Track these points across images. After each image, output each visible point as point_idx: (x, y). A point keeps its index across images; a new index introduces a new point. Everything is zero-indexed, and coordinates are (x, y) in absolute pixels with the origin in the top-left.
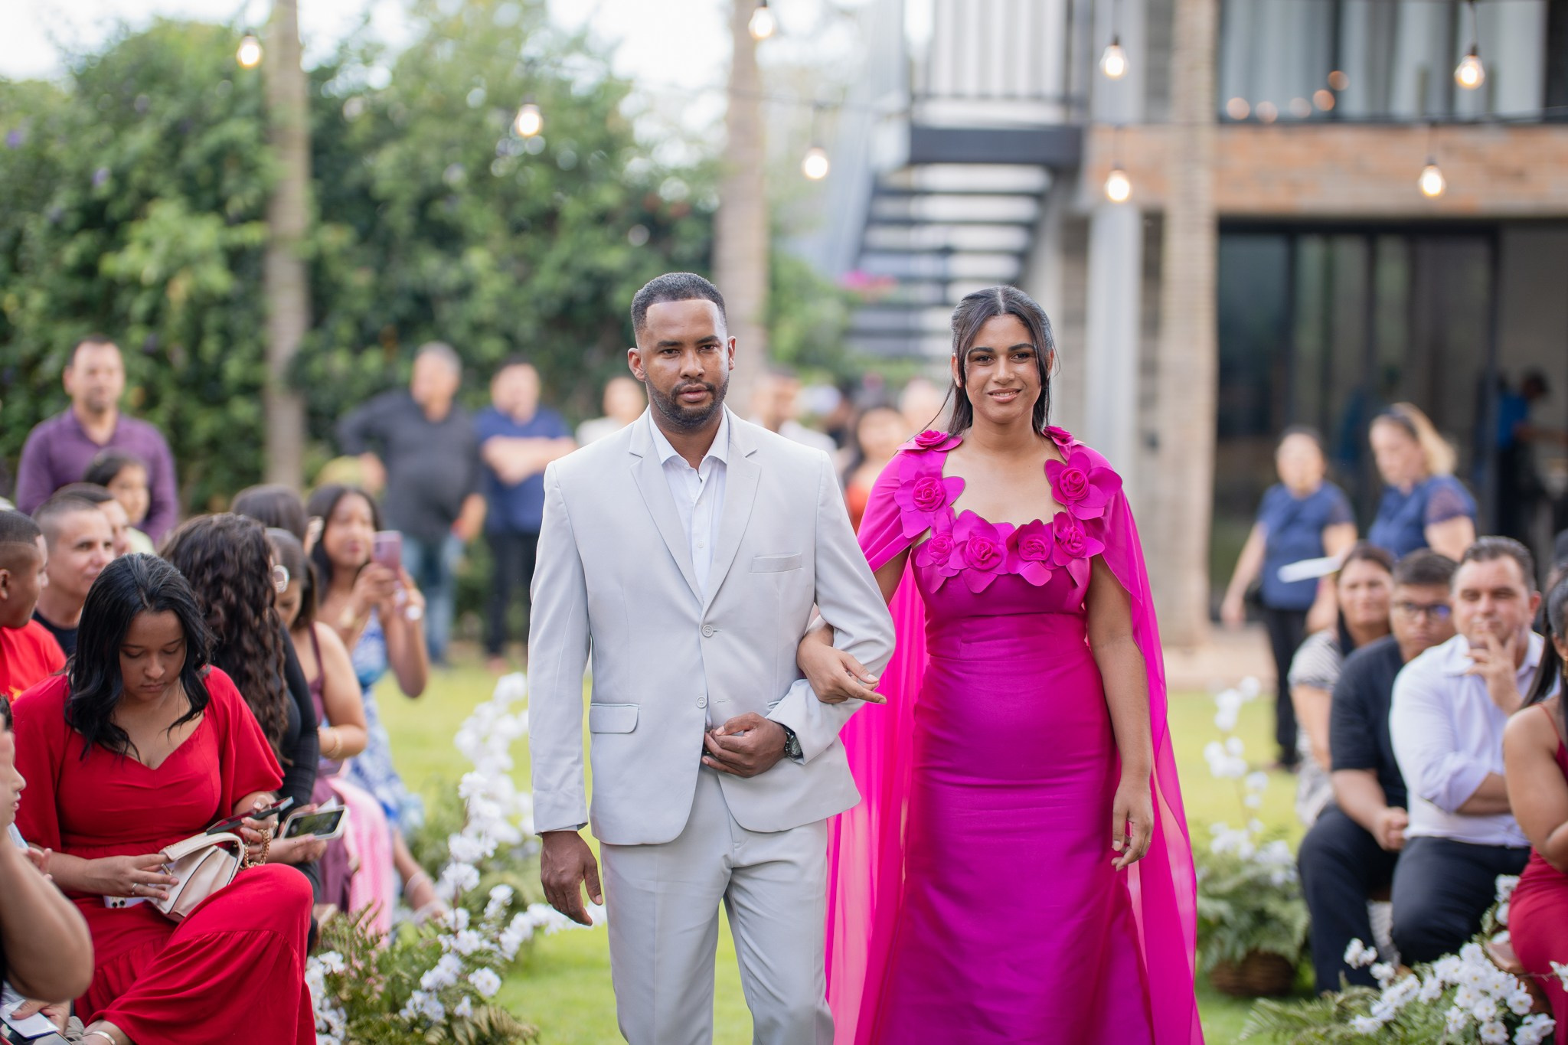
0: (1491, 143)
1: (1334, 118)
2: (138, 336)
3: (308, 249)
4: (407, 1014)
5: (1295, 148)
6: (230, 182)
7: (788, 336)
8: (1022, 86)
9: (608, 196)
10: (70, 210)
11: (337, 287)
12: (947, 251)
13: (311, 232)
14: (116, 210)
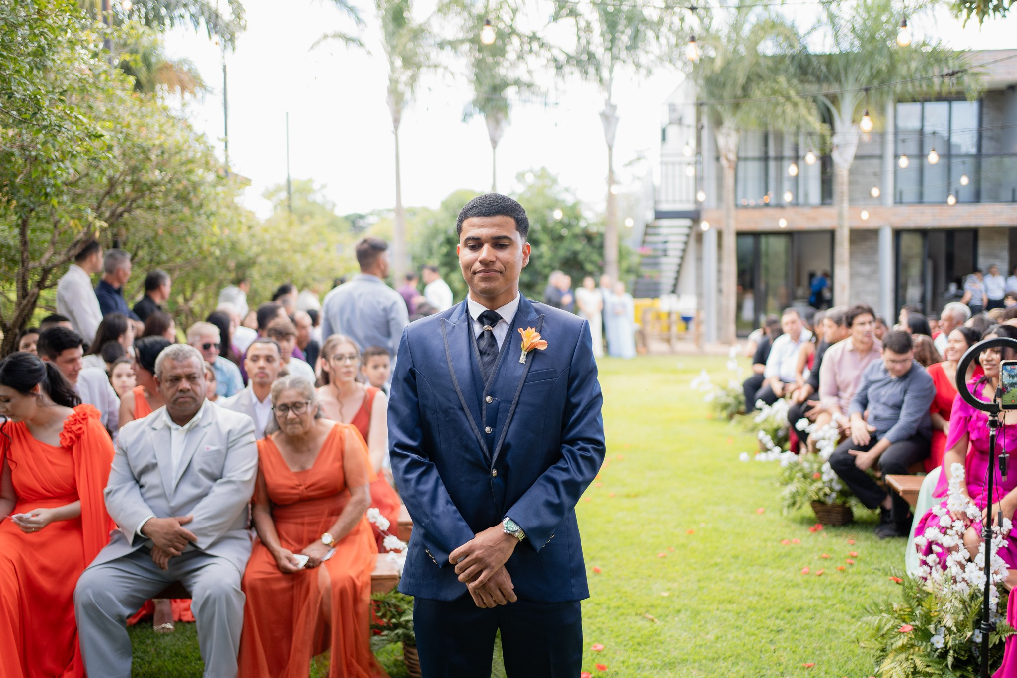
0: (807, 211)
1: (767, 205)
5: (756, 214)
7: (625, 265)
8: (685, 199)
9: (577, 231)
12: (666, 242)
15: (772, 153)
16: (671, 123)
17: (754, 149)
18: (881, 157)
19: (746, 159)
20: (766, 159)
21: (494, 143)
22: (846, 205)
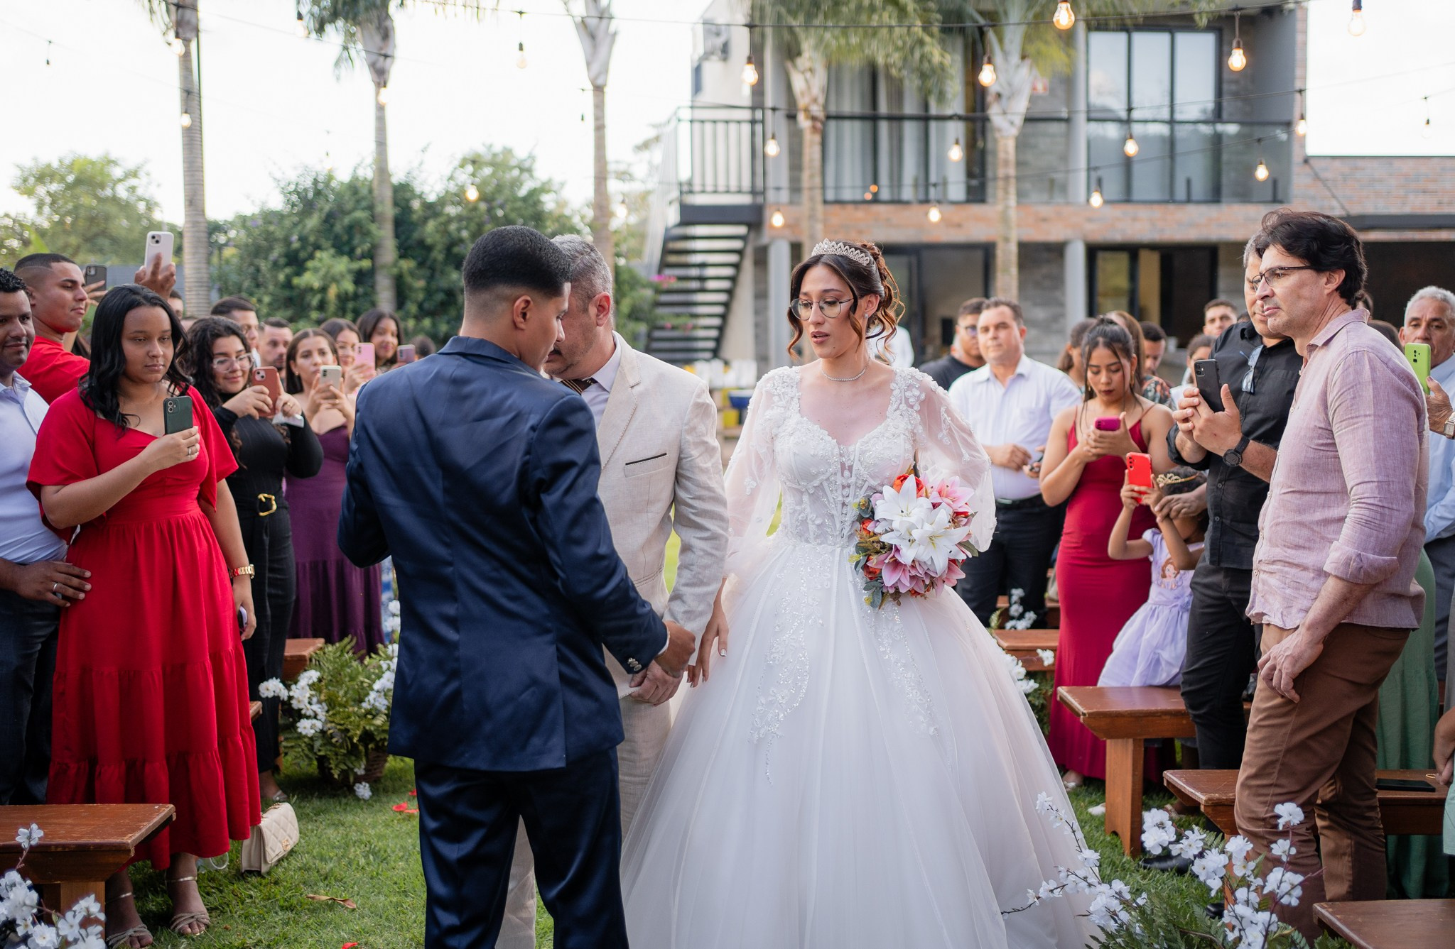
0: (944, 210)
1: (876, 200)
2: (315, 315)
3: (395, 271)
4: (365, 705)
5: (860, 213)
6: (356, 241)
7: (626, 306)
8: (733, 185)
10: (280, 256)
11: (411, 288)
12: (703, 265)
13: (395, 264)
14: (303, 255)
15: (883, 108)
16: (707, 56)
17: (851, 103)
18: (1067, 120)
19: (840, 118)
20: (873, 118)
21: (380, 76)
22: (1012, 201)
